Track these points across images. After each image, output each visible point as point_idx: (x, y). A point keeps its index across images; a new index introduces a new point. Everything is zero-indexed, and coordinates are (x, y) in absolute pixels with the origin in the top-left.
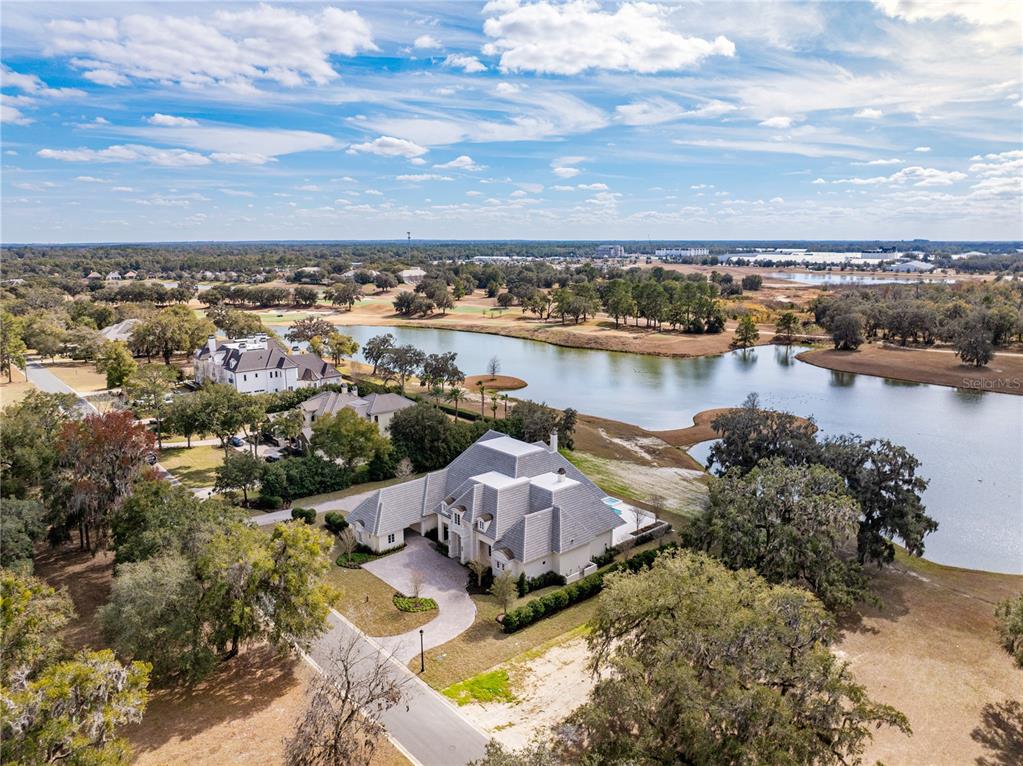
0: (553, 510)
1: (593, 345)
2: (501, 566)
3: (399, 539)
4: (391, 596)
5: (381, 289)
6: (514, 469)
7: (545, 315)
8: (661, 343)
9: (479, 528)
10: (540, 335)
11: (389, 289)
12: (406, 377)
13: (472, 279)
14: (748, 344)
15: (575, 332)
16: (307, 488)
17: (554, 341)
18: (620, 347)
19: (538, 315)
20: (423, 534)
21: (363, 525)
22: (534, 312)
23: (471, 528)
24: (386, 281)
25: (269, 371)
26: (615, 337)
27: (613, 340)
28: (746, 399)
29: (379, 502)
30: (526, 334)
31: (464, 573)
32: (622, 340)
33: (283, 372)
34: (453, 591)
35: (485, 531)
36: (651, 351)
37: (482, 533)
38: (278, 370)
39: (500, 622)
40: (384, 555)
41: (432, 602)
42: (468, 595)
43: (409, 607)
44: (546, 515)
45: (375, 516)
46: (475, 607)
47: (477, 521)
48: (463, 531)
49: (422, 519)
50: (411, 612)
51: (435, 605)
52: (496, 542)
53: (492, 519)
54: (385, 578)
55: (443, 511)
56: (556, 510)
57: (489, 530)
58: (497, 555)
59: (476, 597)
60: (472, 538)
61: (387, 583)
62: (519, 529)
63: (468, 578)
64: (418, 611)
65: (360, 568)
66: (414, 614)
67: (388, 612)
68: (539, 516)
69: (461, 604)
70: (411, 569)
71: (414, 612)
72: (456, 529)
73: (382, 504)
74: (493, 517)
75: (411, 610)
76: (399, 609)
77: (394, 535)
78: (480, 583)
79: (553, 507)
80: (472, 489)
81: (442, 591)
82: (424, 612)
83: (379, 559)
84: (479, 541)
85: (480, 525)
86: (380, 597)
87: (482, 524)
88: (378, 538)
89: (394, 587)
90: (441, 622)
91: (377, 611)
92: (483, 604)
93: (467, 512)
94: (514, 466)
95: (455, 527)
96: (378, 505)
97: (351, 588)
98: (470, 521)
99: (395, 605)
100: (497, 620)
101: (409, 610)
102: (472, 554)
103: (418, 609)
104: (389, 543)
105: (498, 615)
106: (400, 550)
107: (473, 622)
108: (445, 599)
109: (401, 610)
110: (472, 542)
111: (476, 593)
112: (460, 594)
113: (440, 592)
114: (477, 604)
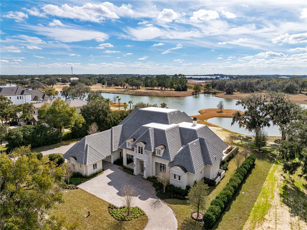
0: (200, 140)
1: (146, 95)
2: (177, 177)
3: (100, 166)
4: (106, 208)
5: (63, 83)
6: (167, 119)
7: (125, 87)
8: (170, 93)
9: (157, 154)
10: (126, 93)
11: (66, 83)
12: (82, 99)
13: (96, 79)
14: (197, 94)
15: (139, 91)
16: (37, 142)
17: (131, 94)
18: (156, 95)
19: (123, 87)
20: (112, 163)
21: (76, 159)
22: (121, 86)
23: (151, 154)
24: (65, 80)
25: (17, 96)
26: (153, 92)
27: (153, 93)
28: (219, 103)
29: (86, 143)
30: (120, 92)
31: (149, 184)
32: (156, 93)
33: (24, 96)
34: (150, 200)
35: (161, 155)
36: (167, 95)
37: (159, 157)
38: (21, 96)
39: (196, 220)
40: (91, 178)
41: (139, 209)
42: (161, 200)
43: (123, 216)
44: (196, 143)
45: (84, 153)
46: (171, 209)
47: (155, 150)
48: (145, 157)
49: (111, 154)
50: (126, 220)
51: (142, 212)
52: (170, 162)
53: (165, 148)
54: (97, 194)
55: (127, 147)
56: (201, 139)
57: (164, 155)
58: (174, 171)
59: (167, 201)
60: (151, 161)
61: (100, 197)
62: (186, 152)
63: (154, 188)
64: (132, 219)
65: (77, 188)
66: (129, 222)
67: (109, 224)
68: (195, 144)
69: (160, 208)
70: (112, 185)
71: (129, 220)
72: (139, 157)
73: (88, 145)
74: (165, 147)
75: (126, 219)
76: (116, 219)
77: (96, 164)
78: (164, 191)
79: (200, 138)
80: (148, 131)
81: (142, 200)
82: (136, 219)
83: (88, 180)
84: (156, 162)
85: (158, 152)
86: (98, 210)
87: (159, 152)
88: (86, 167)
89: (105, 200)
90: (153, 227)
91: (99, 224)
92: (174, 206)
93: (147, 145)
94: (167, 118)
95: (139, 156)
96: (85, 146)
97: (74, 205)
98: (151, 150)
99: (112, 216)
100: (193, 218)
101: (125, 219)
102: (151, 171)
103: (131, 217)
104: (94, 169)
105: (191, 214)
106: (101, 173)
107: (177, 223)
108: (147, 206)
109: (118, 220)
110: (151, 164)
111: (165, 199)
112: (155, 200)
113: (141, 201)
114: (171, 207)
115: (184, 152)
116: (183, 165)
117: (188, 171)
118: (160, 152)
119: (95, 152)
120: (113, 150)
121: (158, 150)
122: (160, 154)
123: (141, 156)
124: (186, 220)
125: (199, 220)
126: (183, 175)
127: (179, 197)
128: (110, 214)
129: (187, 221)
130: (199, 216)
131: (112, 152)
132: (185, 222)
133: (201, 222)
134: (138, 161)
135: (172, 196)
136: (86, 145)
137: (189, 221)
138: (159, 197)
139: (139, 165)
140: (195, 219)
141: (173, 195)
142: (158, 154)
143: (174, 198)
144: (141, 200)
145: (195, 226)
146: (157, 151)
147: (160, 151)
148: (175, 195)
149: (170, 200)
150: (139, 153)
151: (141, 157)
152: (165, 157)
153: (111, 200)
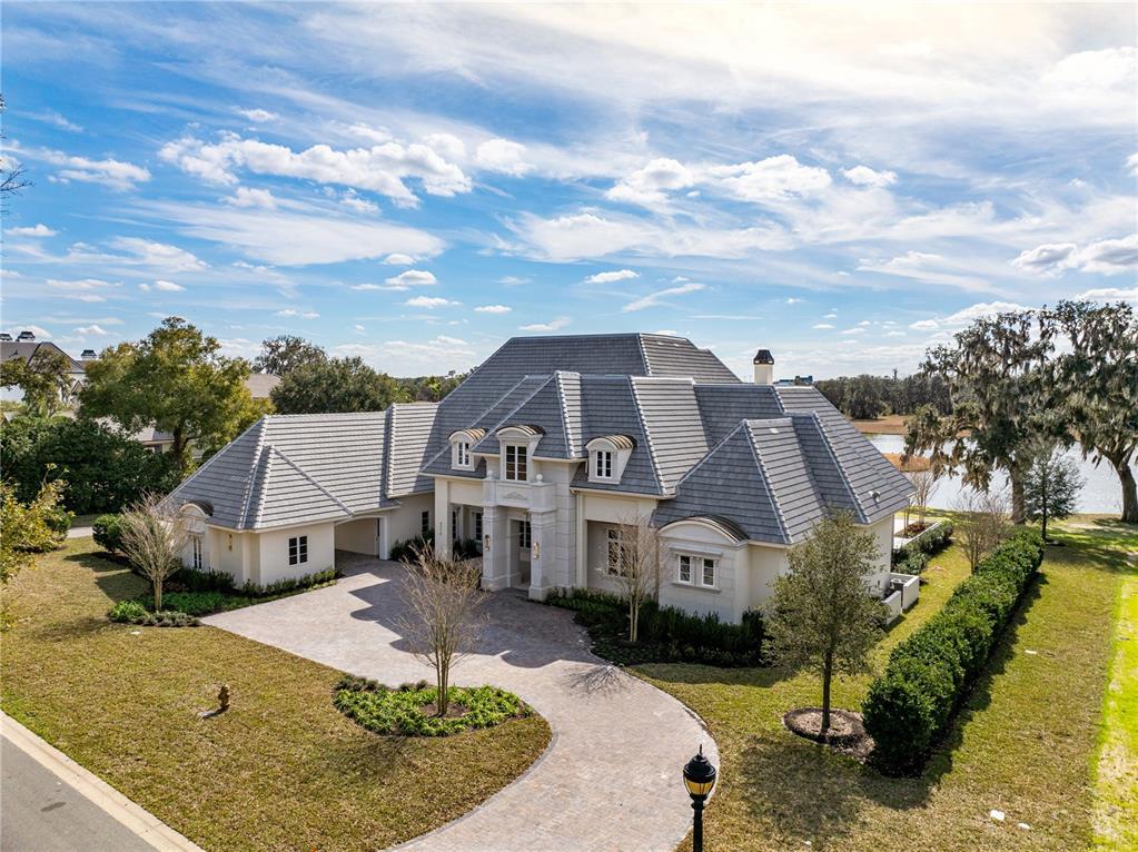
0: (794, 422)
2: (698, 569)
3: (322, 554)
4: (324, 690)
6: (640, 357)
9: (593, 477)
21: (208, 509)
23: (565, 478)
29: (261, 443)
31: (558, 619)
34: (561, 667)
35: (616, 478)
37: (607, 487)
39: (821, 739)
40: (275, 597)
41: (499, 695)
42: (617, 669)
43: (413, 716)
44: (782, 430)
45: (250, 481)
46: (674, 700)
47: (586, 454)
48: (537, 496)
49: (381, 506)
50: (428, 735)
51: (516, 704)
52: (661, 502)
53: (635, 446)
54: (288, 645)
55: (456, 465)
56: (802, 421)
57: (629, 475)
58: (680, 536)
59: (652, 670)
60: (566, 514)
61: (298, 654)
62: (735, 456)
63: (579, 628)
64: (457, 731)
65: (195, 625)
66: (445, 741)
67: (325, 745)
68: (774, 431)
69: (617, 696)
70: (375, 619)
71: (442, 734)
72: (509, 497)
73: (270, 448)
74: (637, 443)
75: (427, 727)
76: (369, 728)
77: (304, 540)
78: (634, 635)
79: (793, 418)
80: (553, 381)
81: (519, 666)
82: (485, 732)
83: (258, 603)
84: (589, 522)
85: (600, 463)
86: (279, 695)
87: (606, 460)
88: (255, 538)
89: (326, 664)
90: (580, 764)
91: (270, 745)
92: (694, 690)
93: (548, 436)
94: (638, 351)
95: (508, 491)
96: (259, 453)
97: (154, 674)
98: (564, 453)
99: (352, 715)
100: (800, 733)
101: (420, 726)
102: (566, 566)
103: (454, 723)
104: (293, 561)
105: (785, 717)
106: (324, 585)
107: (715, 749)
108: (546, 687)
109: (382, 732)
110: (565, 529)
111: (641, 663)
112: (586, 668)
113: (513, 669)
114: (674, 694)
115: (729, 456)
116: (723, 511)
117: (752, 536)
118: (608, 464)
119: (301, 483)
120: (390, 492)
121: (600, 454)
122: (608, 474)
123: (519, 491)
124: (763, 741)
125: (834, 741)
126: (727, 553)
127: (711, 653)
128: (343, 708)
129: (772, 742)
130: (833, 725)
131: (386, 500)
132: (759, 747)
133: (850, 750)
134: (503, 521)
135: (674, 652)
136: (260, 448)
137: (780, 743)
138: (606, 658)
139: (508, 541)
140: (811, 737)
141: (682, 651)
142: (600, 473)
143: (688, 659)
144: (512, 664)
145: (820, 763)
146: (593, 460)
147: (608, 455)
148: (690, 649)
149: (665, 667)
150: (510, 476)
151: (518, 497)
152: (634, 482)
153: (356, 663)
